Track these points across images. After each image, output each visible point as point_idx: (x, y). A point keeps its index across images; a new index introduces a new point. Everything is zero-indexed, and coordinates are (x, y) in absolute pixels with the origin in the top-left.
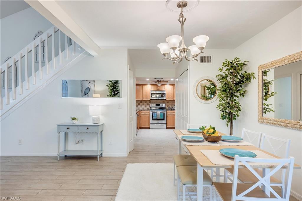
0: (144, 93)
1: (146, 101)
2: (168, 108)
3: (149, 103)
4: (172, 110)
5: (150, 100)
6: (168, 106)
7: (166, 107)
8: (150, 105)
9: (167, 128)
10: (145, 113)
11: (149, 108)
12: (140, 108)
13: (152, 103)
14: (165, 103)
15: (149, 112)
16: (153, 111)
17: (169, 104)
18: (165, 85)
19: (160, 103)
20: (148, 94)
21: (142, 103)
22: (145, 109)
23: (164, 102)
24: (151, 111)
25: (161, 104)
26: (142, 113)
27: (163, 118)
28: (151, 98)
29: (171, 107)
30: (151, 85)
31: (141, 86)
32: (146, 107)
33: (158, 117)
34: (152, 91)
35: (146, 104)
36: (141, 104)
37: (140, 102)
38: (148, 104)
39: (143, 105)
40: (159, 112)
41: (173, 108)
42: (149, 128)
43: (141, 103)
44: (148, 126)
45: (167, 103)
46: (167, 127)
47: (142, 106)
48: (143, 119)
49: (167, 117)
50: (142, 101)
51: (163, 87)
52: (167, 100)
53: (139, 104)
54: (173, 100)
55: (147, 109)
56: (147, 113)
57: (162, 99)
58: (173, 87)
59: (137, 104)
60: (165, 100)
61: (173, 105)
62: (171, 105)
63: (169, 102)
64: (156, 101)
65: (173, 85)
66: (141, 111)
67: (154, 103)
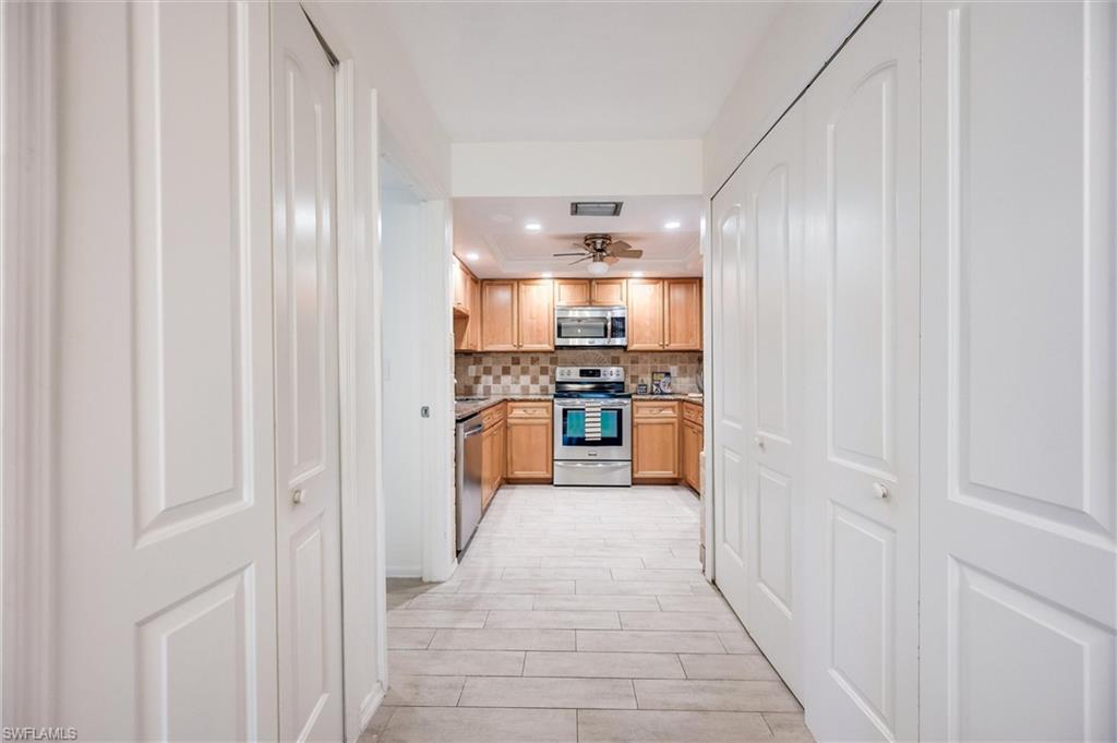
0: (525, 318)
1: (534, 356)
2: (634, 385)
3: (551, 363)
4: (652, 393)
5: (551, 348)
6: (634, 378)
7: (628, 382)
8: (554, 372)
9: (636, 482)
10: (530, 411)
11: (552, 389)
12: (509, 387)
13: (565, 364)
14: (622, 363)
15: (550, 404)
16: (568, 401)
17: (640, 366)
18: (624, 282)
19: (601, 362)
20: (547, 324)
21: (518, 363)
22: (535, 389)
23: (615, 361)
24: (556, 401)
25: (602, 369)
26: (518, 413)
27: (615, 435)
28: (560, 342)
29: (647, 380)
30: (557, 282)
31: (512, 285)
32: (535, 381)
33: (593, 430)
34: (563, 309)
35: (534, 368)
36: (513, 368)
37: (509, 359)
38: (544, 371)
39: (525, 371)
40: (594, 406)
41: (658, 385)
42: (550, 482)
43: (513, 364)
44: (544, 474)
45: (633, 362)
46: (636, 476)
47: (518, 378)
48: (519, 437)
49: (635, 430)
50: (517, 355)
51: (615, 288)
52: (630, 348)
53: (506, 371)
54: (661, 348)
55: (542, 390)
56: (541, 412)
57: (610, 344)
58: (659, 286)
59: (497, 370)
60: (624, 348)
61: (659, 372)
62: (647, 373)
63: (638, 358)
64: (582, 355)
65: (661, 282)
66: (508, 401)
67: (574, 363)
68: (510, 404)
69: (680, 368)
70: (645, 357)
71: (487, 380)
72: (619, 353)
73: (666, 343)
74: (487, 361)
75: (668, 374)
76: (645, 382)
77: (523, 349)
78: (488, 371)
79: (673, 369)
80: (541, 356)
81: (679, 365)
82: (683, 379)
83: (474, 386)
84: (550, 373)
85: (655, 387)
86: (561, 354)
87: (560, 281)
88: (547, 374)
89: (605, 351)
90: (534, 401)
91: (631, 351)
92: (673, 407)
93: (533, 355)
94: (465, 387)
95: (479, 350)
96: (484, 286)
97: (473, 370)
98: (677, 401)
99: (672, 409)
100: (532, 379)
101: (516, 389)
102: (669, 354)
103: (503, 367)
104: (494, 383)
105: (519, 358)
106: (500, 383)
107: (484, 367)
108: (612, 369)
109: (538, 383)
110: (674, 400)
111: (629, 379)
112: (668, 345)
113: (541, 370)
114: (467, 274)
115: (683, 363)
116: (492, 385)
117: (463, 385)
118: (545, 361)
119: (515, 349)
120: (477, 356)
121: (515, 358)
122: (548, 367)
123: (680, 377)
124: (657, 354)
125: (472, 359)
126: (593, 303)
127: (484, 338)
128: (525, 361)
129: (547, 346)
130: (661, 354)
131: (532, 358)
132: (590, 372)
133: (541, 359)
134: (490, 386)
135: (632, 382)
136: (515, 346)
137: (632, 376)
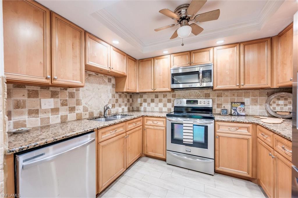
0: (157, 75)
2: (219, 109)
3: (172, 97)
4: (231, 115)
6: (219, 105)
7: (215, 107)
8: (174, 102)
9: (216, 172)
10: (155, 122)
11: (173, 109)
12: (154, 108)
13: (180, 97)
14: (211, 97)
15: (165, 119)
16: (174, 118)
17: (222, 99)
18: (212, 49)
19: (199, 96)
20: (167, 77)
21: (158, 97)
23: (207, 96)
24: (168, 118)
25: (199, 100)
26: (149, 123)
28: (175, 86)
29: (228, 107)
30: (172, 55)
31: (151, 60)
32: (165, 105)
33: (188, 138)
34: (175, 69)
35: (165, 100)
38: (169, 101)
39: (160, 101)
41: (235, 110)
42: (165, 160)
43: (155, 98)
44: (161, 156)
45: (218, 96)
46: (217, 169)
47: (158, 104)
48: (150, 135)
49: (217, 140)
51: (205, 54)
52: (215, 88)
53: (153, 101)
54: (238, 87)
55: (168, 110)
56: (161, 123)
57: (202, 86)
58: (236, 49)
59: (149, 100)
60: (212, 88)
61: (236, 102)
62: (228, 103)
63: (222, 94)
64: (188, 93)
65: (238, 45)
66: (145, 117)
67: (183, 97)
69: (252, 100)
70: (226, 93)
71: (145, 105)
72: (209, 91)
74: (145, 97)
75: (243, 103)
76: (226, 108)
77: (155, 91)
78: (145, 101)
79: (247, 101)
80: (167, 93)
81: (251, 97)
82: (254, 107)
83: (140, 107)
84: (172, 102)
85: (233, 111)
86: (177, 93)
87: (173, 55)
88: (171, 102)
89: (201, 91)
90: (157, 117)
91: (215, 90)
93: (164, 93)
94: (137, 107)
96: (139, 63)
97: (139, 100)
98: (251, 123)
99: (246, 129)
100: (164, 105)
101: (157, 109)
102: (244, 91)
103: (151, 99)
104: (148, 106)
105: (158, 95)
106: (150, 106)
107: (144, 99)
108: (205, 100)
109: (166, 107)
110: (249, 123)
111: (216, 106)
112: (243, 85)
113: (168, 101)
114: (124, 55)
115: (254, 96)
116: (147, 107)
117: (136, 107)
118: (169, 96)
119: (153, 91)
120: (141, 94)
121: (155, 95)
122: (171, 99)
123: (252, 105)
124: (235, 91)
125: (139, 96)
126: (192, 64)
127: (140, 86)
128: (161, 96)
129: (168, 89)
130: (238, 91)
131: (164, 95)
132: (192, 102)
133: (167, 95)
134: (146, 108)
135: (218, 107)
136: (152, 89)
137: (217, 104)
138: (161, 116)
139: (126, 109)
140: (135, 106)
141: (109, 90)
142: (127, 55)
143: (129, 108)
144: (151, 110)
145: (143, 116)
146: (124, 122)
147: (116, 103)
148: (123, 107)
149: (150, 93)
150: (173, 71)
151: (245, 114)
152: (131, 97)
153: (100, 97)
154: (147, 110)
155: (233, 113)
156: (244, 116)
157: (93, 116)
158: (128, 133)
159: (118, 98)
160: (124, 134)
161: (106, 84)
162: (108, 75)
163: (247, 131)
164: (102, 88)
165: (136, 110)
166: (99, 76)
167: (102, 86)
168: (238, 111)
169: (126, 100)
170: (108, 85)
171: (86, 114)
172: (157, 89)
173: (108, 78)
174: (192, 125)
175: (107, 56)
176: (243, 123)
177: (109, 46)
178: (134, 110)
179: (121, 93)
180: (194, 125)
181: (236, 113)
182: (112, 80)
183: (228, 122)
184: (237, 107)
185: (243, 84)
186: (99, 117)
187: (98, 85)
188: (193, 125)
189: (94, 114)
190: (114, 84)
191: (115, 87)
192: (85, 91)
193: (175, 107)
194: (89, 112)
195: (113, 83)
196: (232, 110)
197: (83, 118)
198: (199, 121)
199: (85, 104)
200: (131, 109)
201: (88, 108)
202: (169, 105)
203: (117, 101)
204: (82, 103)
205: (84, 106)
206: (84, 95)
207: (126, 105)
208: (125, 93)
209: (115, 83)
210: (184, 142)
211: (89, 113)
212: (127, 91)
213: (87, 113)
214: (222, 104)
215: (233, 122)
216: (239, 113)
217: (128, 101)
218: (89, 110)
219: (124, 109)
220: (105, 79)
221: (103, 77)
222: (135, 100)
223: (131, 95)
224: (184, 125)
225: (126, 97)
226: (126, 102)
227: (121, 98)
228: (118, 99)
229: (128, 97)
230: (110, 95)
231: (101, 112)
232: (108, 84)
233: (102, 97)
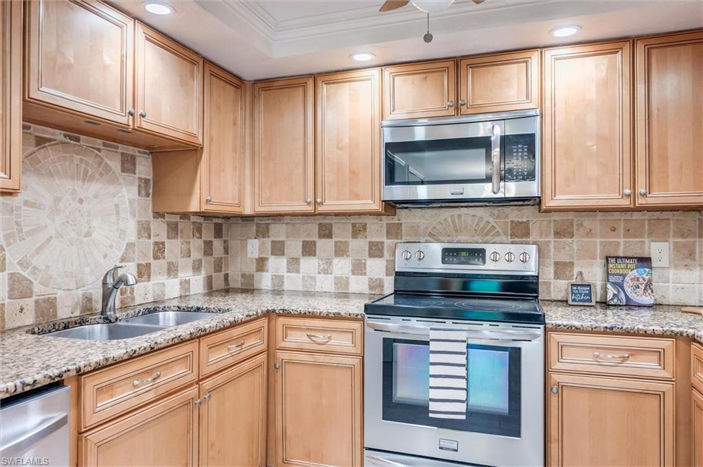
1: (356, 221)
2: (560, 286)
3: (389, 234)
4: (605, 304)
5: (376, 206)
6: (562, 269)
7: (548, 275)
8: (394, 253)
10: (321, 337)
12: (313, 278)
13: (418, 237)
14: (534, 236)
15: (357, 325)
17: (575, 243)
18: (535, 57)
19: (489, 233)
20: (368, 157)
21: (330, 236)
23: (520, 232)
25: (490, 249)
26: (297, 339)
28: (398, 192)
29: (594, 273)
30: (388, 72)
31: (304, 86)
32: (359, 268)
35: (359, 245)
36: (322, 244)
37: (315, 229)
38: (376, 250)
39: (341, 251)
41: (619, 286)
43: (321, 236)
45: (558, 234)
47: (329, 262)
49: (554, 401)
50: (326, 221)
51: (513, 72)
52: (548, 203)
53: (309, 249)
54: (626, 203)
55: (371, 288)
56: (342, 342)
57: (500, 195)
58: (620, 60)
59: (294, 247)
60: (537, 202)
61: (622, 255)
62: (594, 258)
63: (571, 224)
64: (449, 219)
65: (627, 47)
66: (279, 315)
67: (431, 235)
68: (282, 321)
69: (676, 246)
70: (588, 222)
71: (277, 265)
72: (527, 214)
73: (641, 189)
74: (278, 232)
75: (645, 261)
76: (588, 279)
77: (321, 209)
78: (278, 249)
79: (659, 251)
80: (370, 221)
81: (671, 240)
82: (684, 275)
83: (257, 275)
84: (386, 253)
85: (611, 291)
86: (405, 218)
87: (392, 69)
88: (381, 255)
89: (496, 211)
90: (327, 317)
91: (548, 211)
92: (660, 354)
94: (243, 276)
95: (248, 211)
96: (256, 94)
97: (254, 248)
98: (670, 337)
99: (656, 357)
100: (354, 265)
101: (326, 283)
102: (648, 215)
103: (303, 241)
104: (288, 271)
105: (331, 225)
106: (298, 271)
107: (273, 242)
108: (512, 248)
109: (365, 274)
110: (663, 336)
111: (552, 269)
112: (644, 195)
113: (370, 248)
114: (193, 63)
115: (683, 236)
116: (286, 275)
117: (240, 274)
118: (377, 231)
119: (310, 209)
120: (261, 223)
121: (320, 225)
122: (383, 243)
123: (676, 267)
124: (617, 215)
125: (254, 228)
126: (464, 108)
127: (257, 190)
128: (342, 232)
129: (370, 202)
130: (628, 216)
131: (354, 225)
132: (463, 254)
133: (368, 226)
134: (283, 276)
135: (557, 276)
136: (309, 204)
137: (556, 264)
138: (343, 313)
139: (197, 284)
140: (236, 270)
141: (127, 205)
142: (206, 61)
143: (209, 281)
144: (300, 288)
145: (268, 314)
146: (193, 338)
147: (156, 258)
148: (186, 274)
149: (298, 220)
150: (392, 134)
151: (652, 302)
152: (218, 232)
153: (88, 235)
154: (286, 287)
155: (610, 296)
156: (649, 307)
157: (55, 316)
158: (207, 384)
159: (163, 237)
160: (193, 391)
161: (114, 181)
162: (121, 142)
163: (655, 365)
164: (96, 196)
165: (239, 285)
166: (82, 143)
167: (95, 187)
168: (628, 290)
169: (197, 244)
170: (120, 184)
171: (22, 310)
172: (327, 202)
173: (122, 153)
174: (462, 347)
175: (122, 62)
176: (646, 334)
177: (131, 23)
178: (232, 285)
179: (177, 219)
180: (469, 346)
181: (622, 295)
182: (138, 160)
183: (593, 331)
184: (624, 276)
185: (643, 191)
186: (82, 322)
187: (80, 183)
188: (465, 344)
189: (59, 305)
190: (147, 181)
191: (151, 191)
192: (18, 208)
193: (398, 274)
194: (35, 298)
195: (143, 176)
196: (609, 286)
197: (9, 325)
198: (488, 332)
199: (20, 263)
200: (218, 283)
201: (31, 283)
202: (377, 268)
203: (159, 249)
204: (7, 261)
205: (12, 276)
206: (16, 227)
207: (197, 268)
208: (193, 219)
209: (150, 177)
210: (431, 415)
211: (37, 302)
212: (203, 210)
213: (29, 303)
214: (571, 264)
215: (610, 331)
216: (632, 296)
217: (208, 249)
218: (38, 288)
219: (188, 282)
220: (106, 160)
221: (99, 150)
222: (234, 244)
223: (221, 225)
224: (433, 346)
225: (200, 232)
226: (196, 254)
227: (176, 237)
228: (163, 243)
229: (208, 234)
230: (131, 227)
231: (88, 299)
232: (121, 180)
233: (95, 235)
